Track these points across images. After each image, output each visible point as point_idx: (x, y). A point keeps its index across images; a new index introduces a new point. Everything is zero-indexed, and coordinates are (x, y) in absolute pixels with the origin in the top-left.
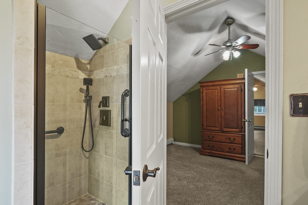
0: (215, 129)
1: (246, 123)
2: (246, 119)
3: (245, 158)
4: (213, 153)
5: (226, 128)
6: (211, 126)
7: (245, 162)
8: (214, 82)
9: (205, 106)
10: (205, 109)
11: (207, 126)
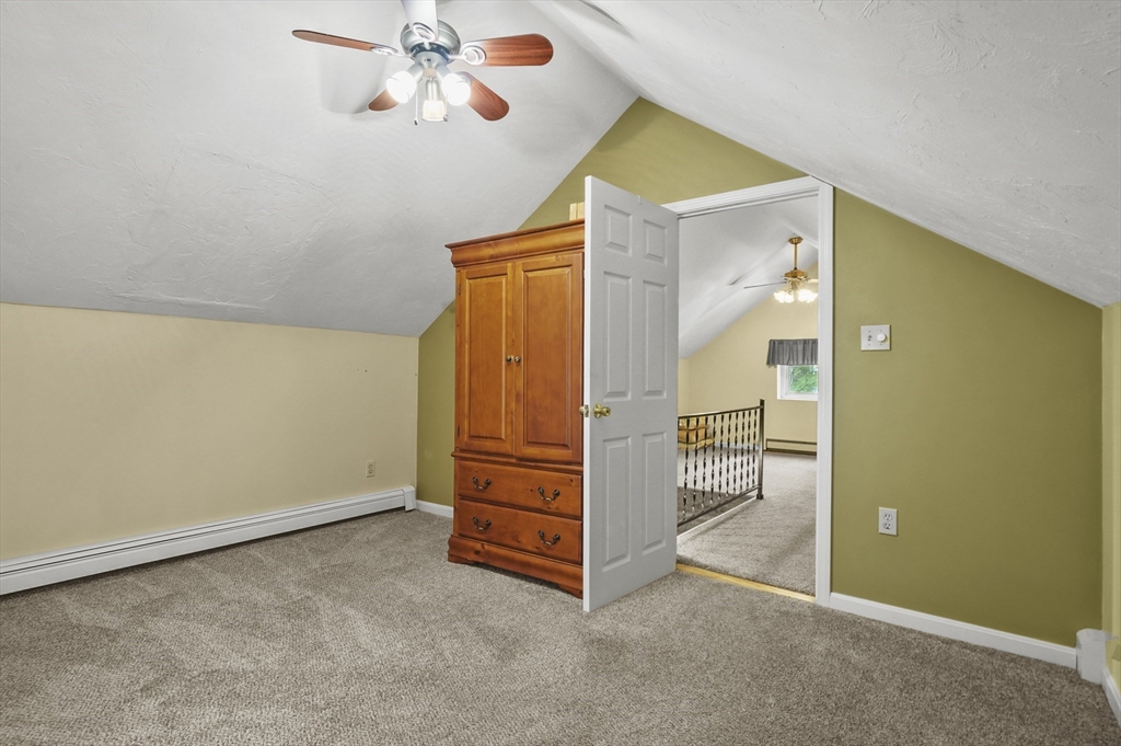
0: (494, 450)
1: (587, 421)
2: (585, 403)
3: (580, 579)
4: (488, 554)
5: (530, 443)
6: (484, 435)
7: (579, 595)
8: (496, 245)
9: (467, 346)
10: (467, 360)
11: (471, 437)
